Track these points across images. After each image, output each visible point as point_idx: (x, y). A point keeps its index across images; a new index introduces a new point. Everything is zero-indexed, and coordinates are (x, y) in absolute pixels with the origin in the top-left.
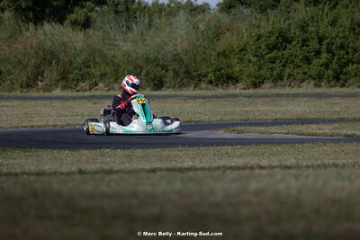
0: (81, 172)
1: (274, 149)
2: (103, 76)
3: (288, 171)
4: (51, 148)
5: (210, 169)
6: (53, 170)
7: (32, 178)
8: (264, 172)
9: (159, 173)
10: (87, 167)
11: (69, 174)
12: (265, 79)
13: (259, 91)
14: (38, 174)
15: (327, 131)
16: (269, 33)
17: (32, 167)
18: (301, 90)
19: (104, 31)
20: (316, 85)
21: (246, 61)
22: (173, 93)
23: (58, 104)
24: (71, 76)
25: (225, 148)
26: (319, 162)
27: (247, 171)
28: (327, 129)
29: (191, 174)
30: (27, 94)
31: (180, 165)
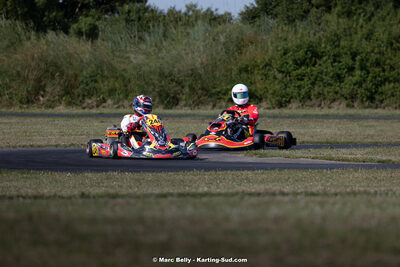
0: (83, 195)
1: (300, 174)
2: (112, 92)
3: (313, 198)
4: (52, 170)
5: (226, 195)
6: (52, 194)
7: (28, 201)
8: (286, 199)
9: (170, 198)
10: (91, 190)
11: (70, 198)
12: (292, 97)
13: (285, 111)
14: (35, 197)
15: (359, 156)
16: (297, 47)
17: (29, 191)
18: (332, 111)
19: (114, 42)
20: (348, 106)
21: (271, 78)
22: (189, 111)
23: (60, 122)
24: (76, 91)
25: (245, 172)
26: (348, 190)
27: (267, 198)
28: (359, 154)
29: (205, 199)
30: (27, 111)
31: (194, 190)
